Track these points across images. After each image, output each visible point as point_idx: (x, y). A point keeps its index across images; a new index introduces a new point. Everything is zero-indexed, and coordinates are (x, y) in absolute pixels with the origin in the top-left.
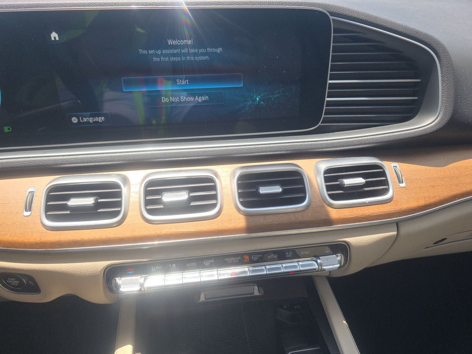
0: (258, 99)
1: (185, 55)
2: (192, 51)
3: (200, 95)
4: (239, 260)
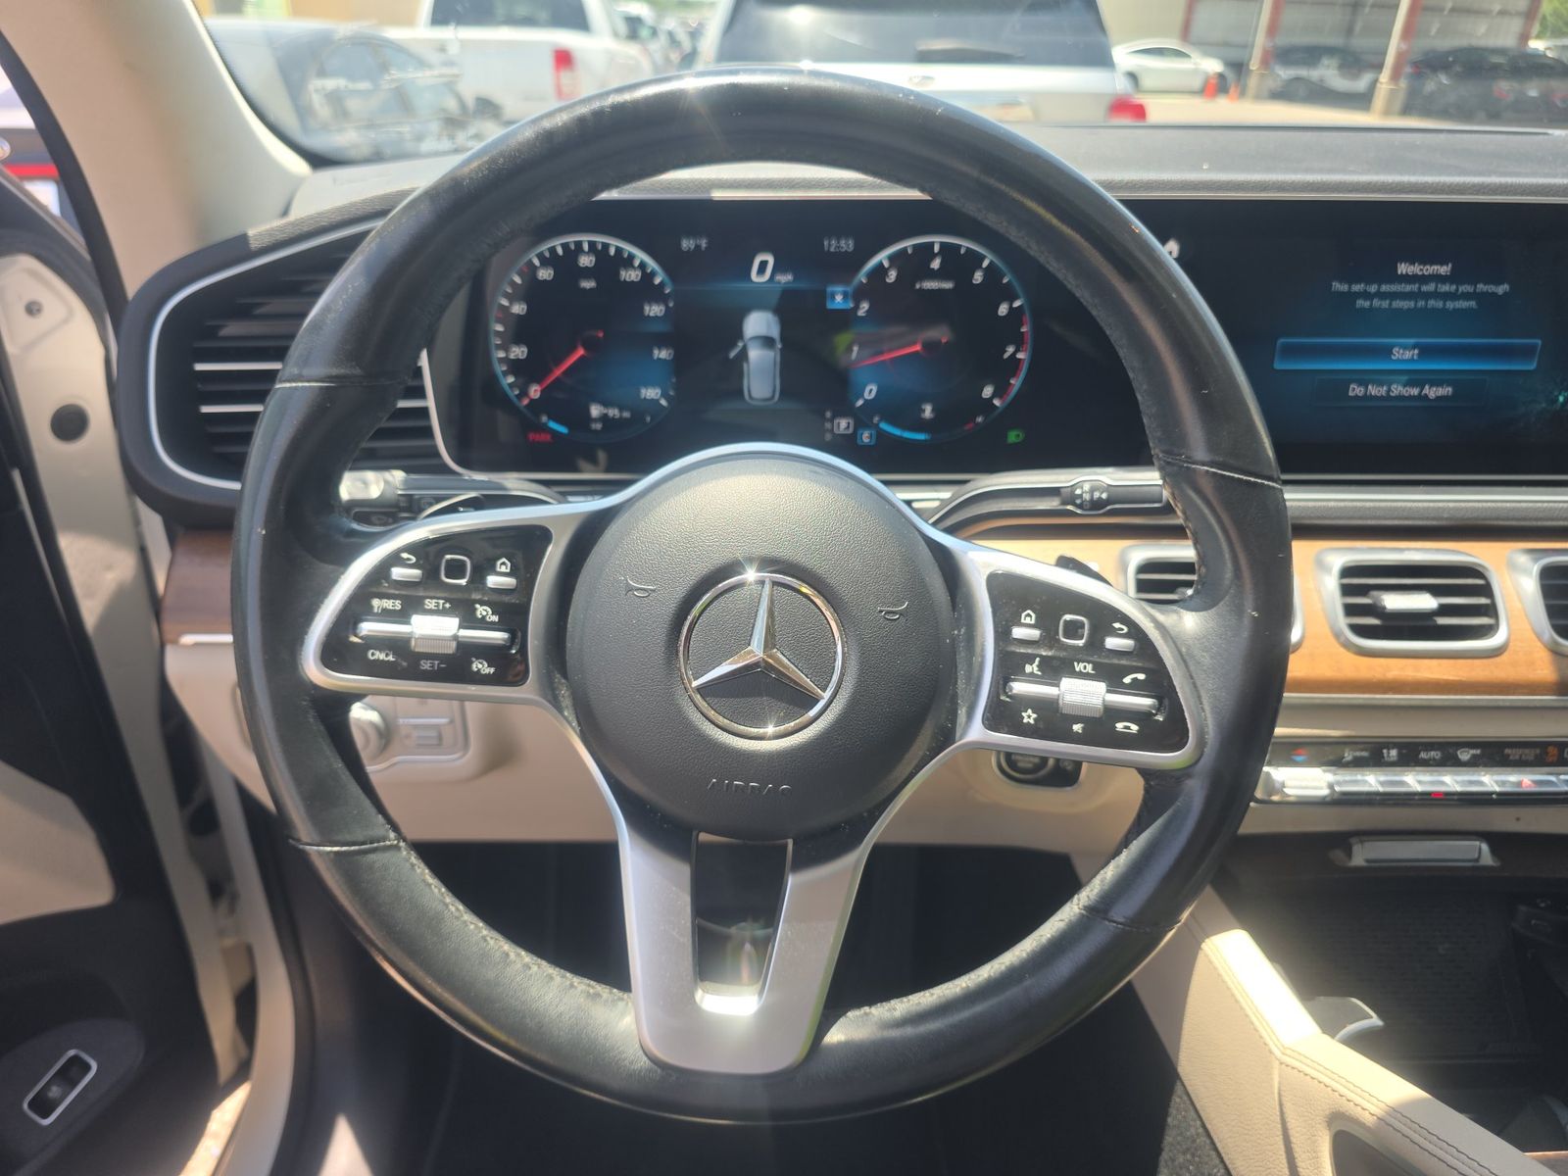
0: (1561, 399)
1: (1427, 296)
2: (1445, 288)
3: (1433, 383)
4: (1536, 756)
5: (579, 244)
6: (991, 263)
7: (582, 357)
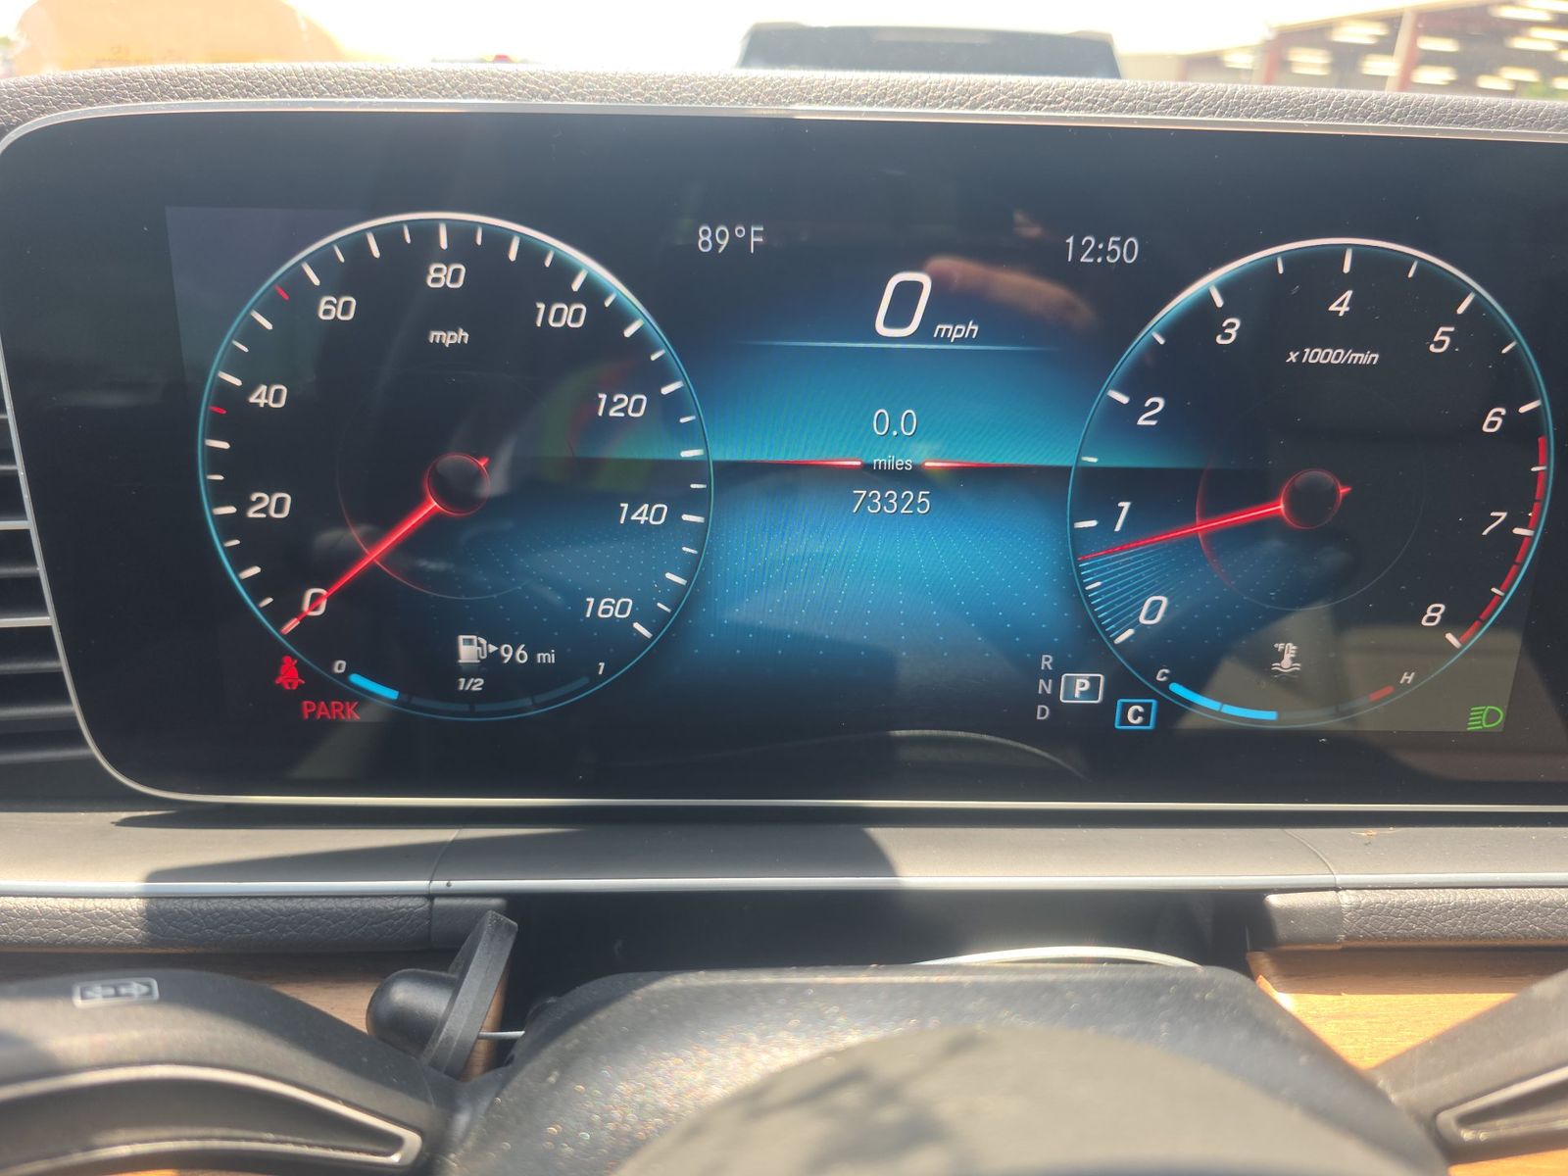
5: (425, 233)
6: (1478, 305)
7: (435, 519)
